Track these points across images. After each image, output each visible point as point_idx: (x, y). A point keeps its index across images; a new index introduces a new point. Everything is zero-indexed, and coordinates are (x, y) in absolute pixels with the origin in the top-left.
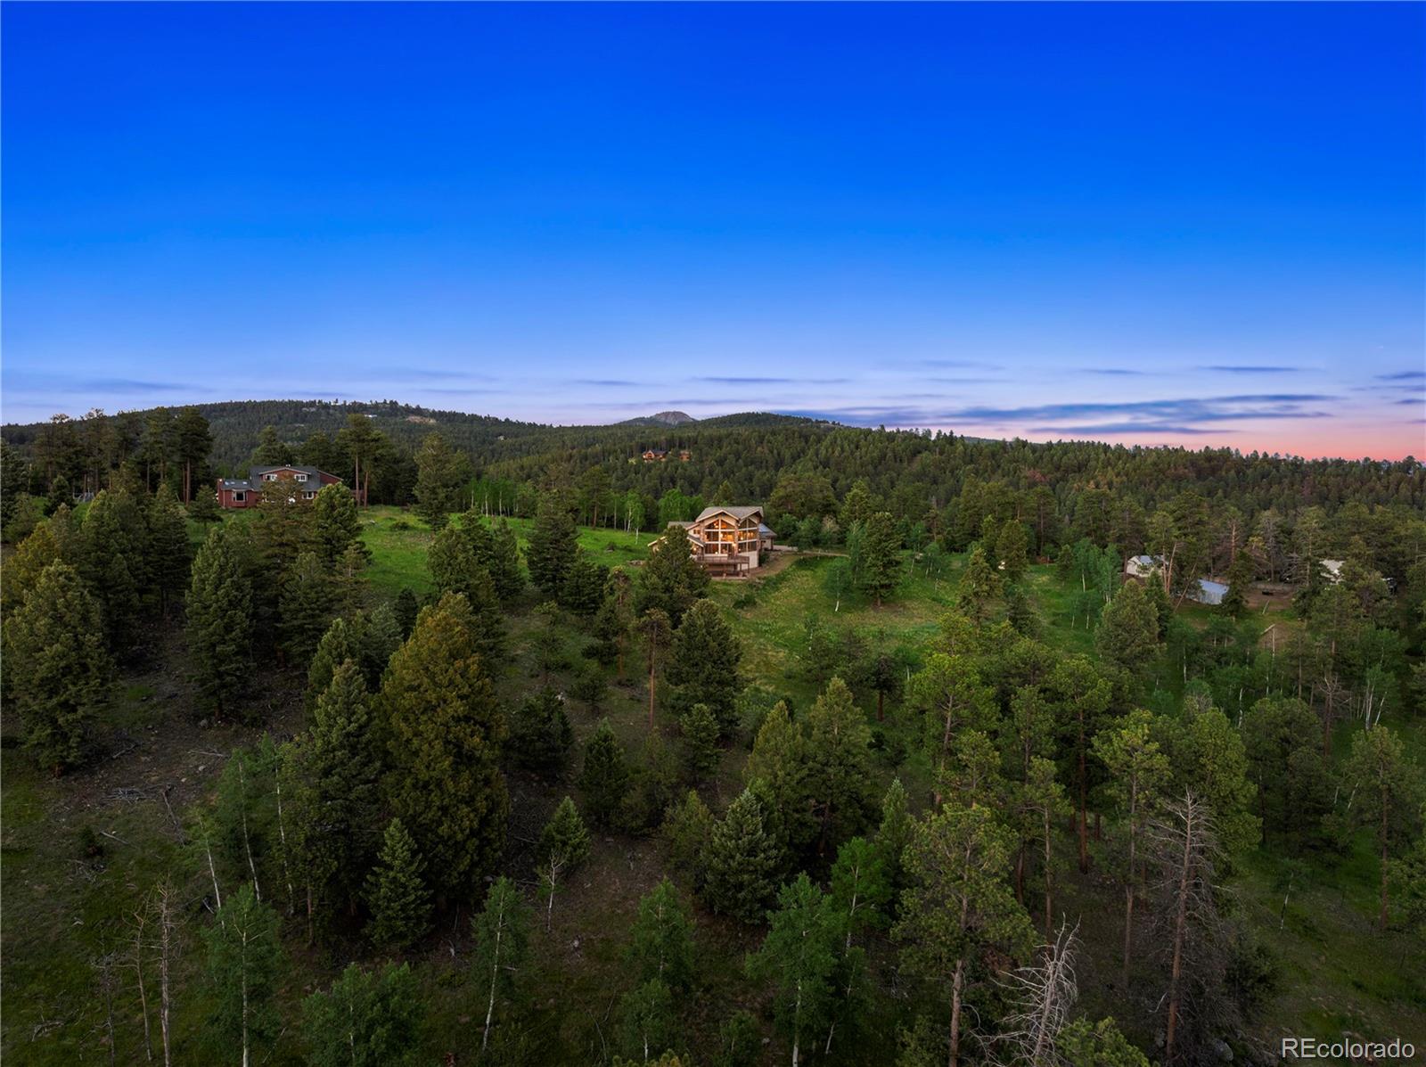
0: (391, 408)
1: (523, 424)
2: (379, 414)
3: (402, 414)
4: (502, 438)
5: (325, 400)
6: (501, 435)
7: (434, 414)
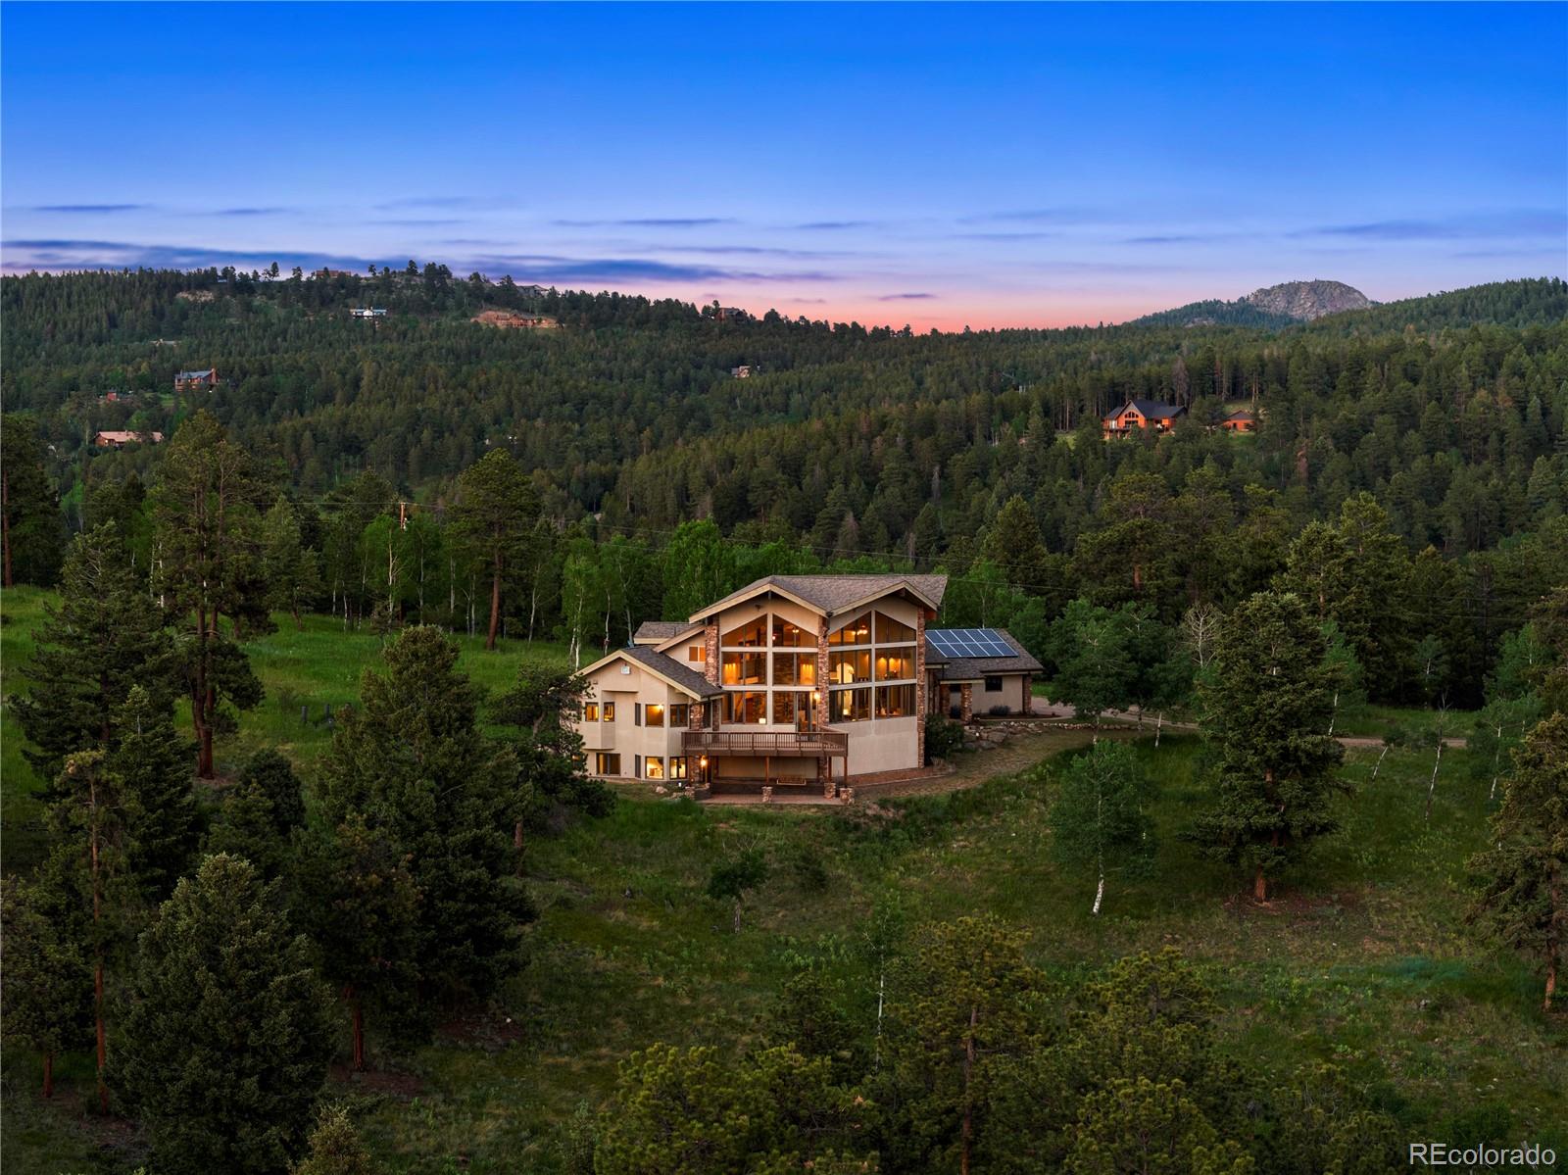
0: (430, 287)
1: (821, 327)
2: (393, 307)
3: (459, 305)
4: (743, 372)
5: (242, 269)
6: (741, 362)
7: (552, 305)
